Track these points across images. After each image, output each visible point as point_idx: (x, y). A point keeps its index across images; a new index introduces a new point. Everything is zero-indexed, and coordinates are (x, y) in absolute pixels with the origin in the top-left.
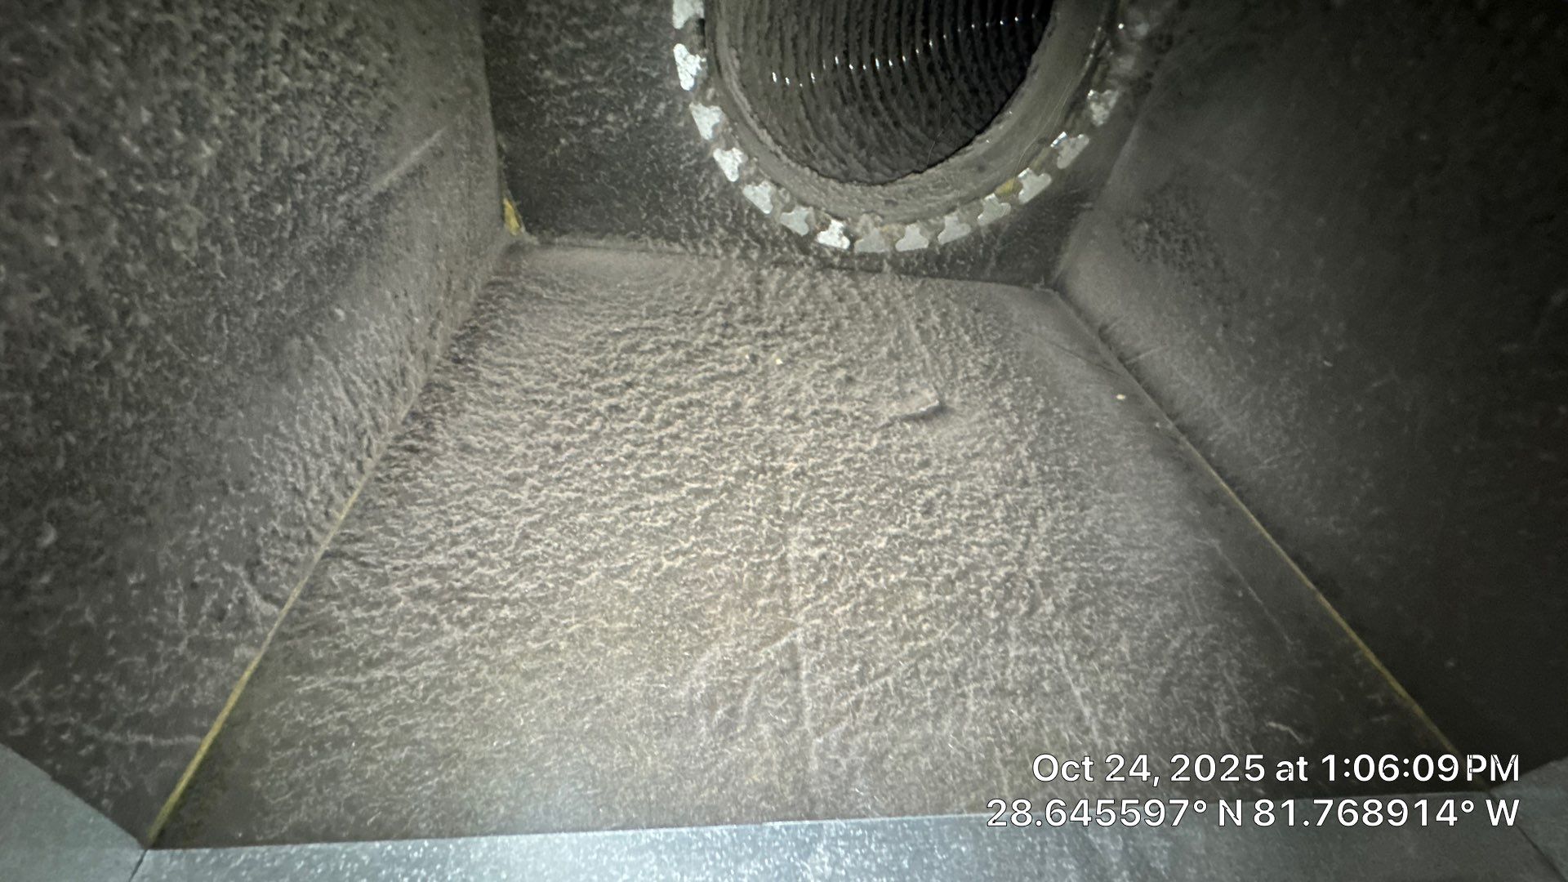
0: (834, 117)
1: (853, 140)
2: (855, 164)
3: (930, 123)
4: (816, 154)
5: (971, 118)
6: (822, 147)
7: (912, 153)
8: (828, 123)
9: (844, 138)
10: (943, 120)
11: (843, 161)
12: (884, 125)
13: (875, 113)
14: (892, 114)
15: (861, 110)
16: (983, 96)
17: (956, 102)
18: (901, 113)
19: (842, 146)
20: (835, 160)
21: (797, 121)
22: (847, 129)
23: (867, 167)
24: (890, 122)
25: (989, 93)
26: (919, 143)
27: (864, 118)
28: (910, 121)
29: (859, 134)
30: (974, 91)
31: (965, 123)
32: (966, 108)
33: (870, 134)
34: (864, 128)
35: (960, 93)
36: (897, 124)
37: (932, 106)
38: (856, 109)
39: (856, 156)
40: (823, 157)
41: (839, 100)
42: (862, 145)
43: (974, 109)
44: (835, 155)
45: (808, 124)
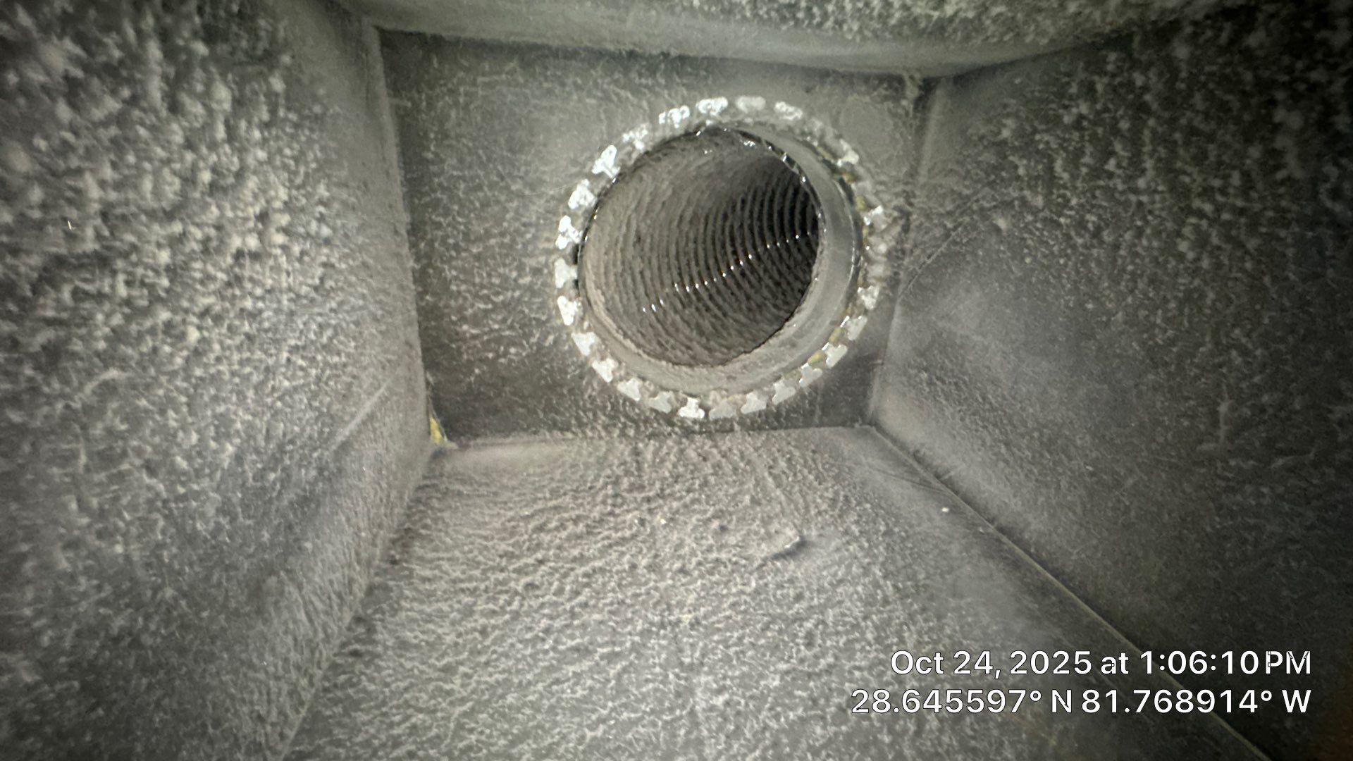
0: (678, 318)
1: (695, 332)
2: (698, 348)
3: (750, 309)
4: (668, 347)
5: (779, 302)
6: (672, 341)
7: (740, 334)
8: (673, 324)
9: (687, 332)
10: (759, 306)
11: (688, 348)
12: (715, 316)
13: (708, 309)
14: (720, 308)
15: (697, 309)
16: (784, 286)
17: (766, 293)
18: (726, 306)
19: (687, 337)
20: (683, 348)
21: (651, 326)
22: (688, 323)
23: (710, 350)
24: (719, 314)
25: (789, 283)
26: (743, 325)
27: (700, 314)
28: (735, 311)
29: (698, 326)
30: (778, 284)
31: (775, 306)
32: (775, 296)
33: (706, 325)
34: (701, 321)
35: (767, 286)
36: (725, 315)
37: (748, 298)
38: (693, 310)
39: (699, 343)
40: (673, 348)
41: (679, 306)
42: (701, 333)
43: (781, 296)
44: (682, 344)
45: (659, 326)
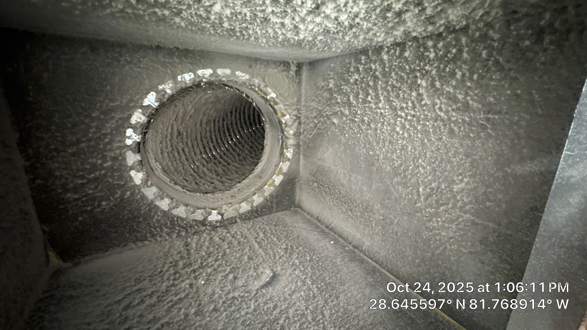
0: (205, 169)
1: (214, 174)
2: (217, 183)
3: (240, 160)
4: (201, 184)
5: (253, 155)
6: (203, 181)
7: (237, 172)
8: (203, 172)
9: (211, 175)
10: (244, 158)
11: (212, 183)
12: (224, 166)
13: (220, 163)
14: (226, 161)
15: (214, 163)
16: (255, 148)
17: (247, 152)
18: (230, 161)
19: (210, 178)
20: (209, 184)
21: (191, 175)
22: (211, 171)
23: (222, 182)
24: (226, 164)
25: (256, 147)
26: (239, 168)
27: (217, 165)
28: (233, 162)
29: (216, 171)
30: (251, 147)
31: (252, 157)
32: (250, 152)
33: (220, 171)
34: (217, 169)
35: (247, 149)
36: (229, 164)
37: (239, 155)
38: (212, 164)
39: (217, 180)
40: (203, 184)
41: (205, 163)
42: (218, 175)
43: (253, 152)
44: (208, 182)
45: (195, 174)
